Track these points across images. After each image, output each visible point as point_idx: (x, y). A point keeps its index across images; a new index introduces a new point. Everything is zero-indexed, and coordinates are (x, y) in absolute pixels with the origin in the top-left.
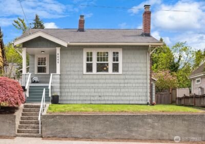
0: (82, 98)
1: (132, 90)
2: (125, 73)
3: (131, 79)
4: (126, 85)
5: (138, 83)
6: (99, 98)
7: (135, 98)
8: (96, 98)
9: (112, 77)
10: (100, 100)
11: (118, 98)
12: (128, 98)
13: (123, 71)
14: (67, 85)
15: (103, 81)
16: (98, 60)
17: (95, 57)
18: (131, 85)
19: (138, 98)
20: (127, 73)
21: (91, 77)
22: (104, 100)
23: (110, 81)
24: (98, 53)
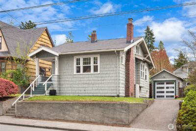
0: (73, 92)
1: (107, 85)
2: (102, 72)
3: (106, 77)
4: (102, 82)
5: (111, 80)
6: (84, 92)
7: (109, 92)
8: (82, 92)
9: (93, 76)
10: (85, 93)
11: (97, 91)
12: (104, 92)
13: (100, 71)
14: (64, 83)
15: (87, 79)
16: (84, 64)
17: (81, 62)
18: (106, 81)
19: (111, 91)
20: (104, 72)
21: (79, 76)
22: (88, 93)
23: (91, 79)
24: (84, 59)
